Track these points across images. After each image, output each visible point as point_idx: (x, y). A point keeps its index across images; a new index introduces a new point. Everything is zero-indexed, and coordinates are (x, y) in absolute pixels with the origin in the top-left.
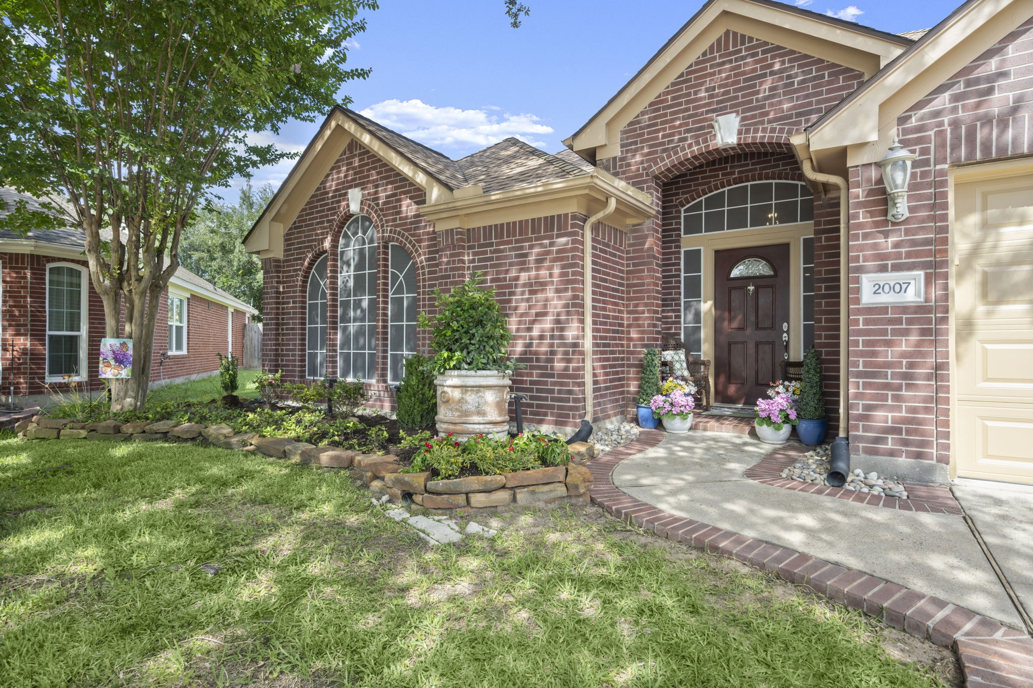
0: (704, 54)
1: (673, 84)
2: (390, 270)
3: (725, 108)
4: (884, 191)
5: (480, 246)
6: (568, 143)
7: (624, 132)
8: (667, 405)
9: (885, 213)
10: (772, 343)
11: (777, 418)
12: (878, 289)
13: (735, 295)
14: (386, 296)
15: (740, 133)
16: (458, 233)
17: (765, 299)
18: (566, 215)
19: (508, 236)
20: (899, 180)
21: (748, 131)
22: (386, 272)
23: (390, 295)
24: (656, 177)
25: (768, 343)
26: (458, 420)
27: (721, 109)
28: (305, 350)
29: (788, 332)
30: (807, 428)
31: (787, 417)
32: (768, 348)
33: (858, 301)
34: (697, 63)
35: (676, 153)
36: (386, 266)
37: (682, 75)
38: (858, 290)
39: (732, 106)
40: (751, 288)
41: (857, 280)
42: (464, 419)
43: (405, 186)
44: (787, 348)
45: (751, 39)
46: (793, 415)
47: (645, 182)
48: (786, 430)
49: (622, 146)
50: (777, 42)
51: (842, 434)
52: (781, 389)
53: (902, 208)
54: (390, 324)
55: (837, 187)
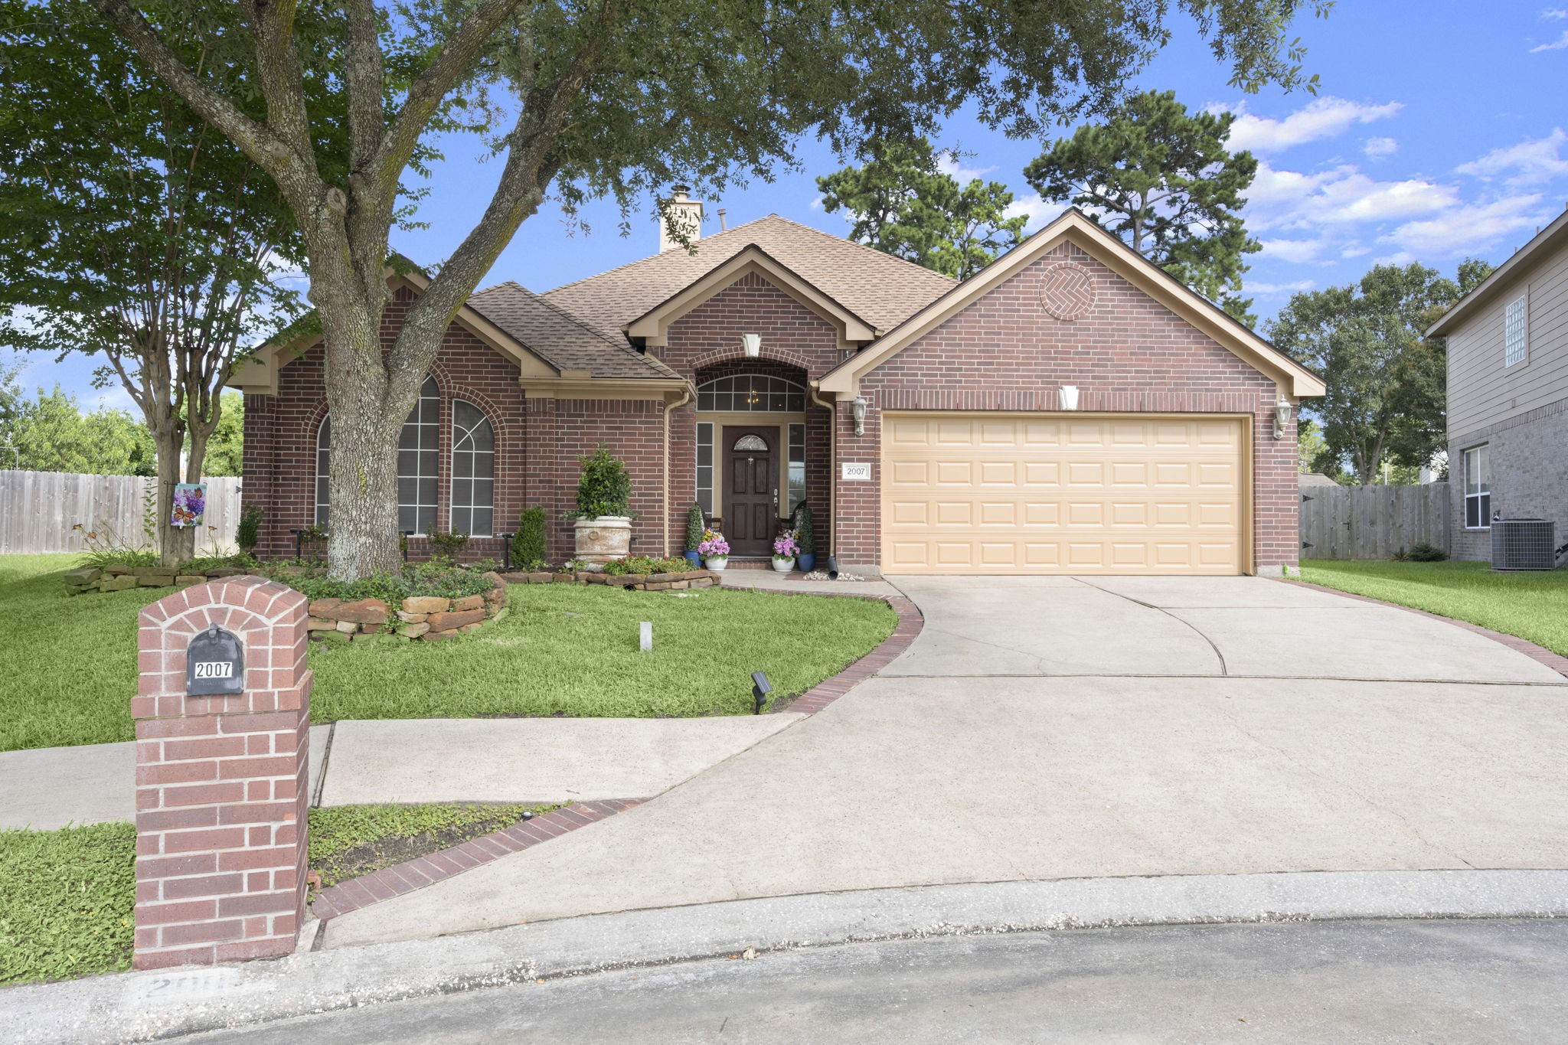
0: (736, 284)
1: (712, 300)
2: (453, 425)
3: (751, 328)
4: (853, 418)
5: (570, 415)
6: (625, 329)
7: (670, 327)
8: (713, 548)
9: (854, 430)
10: (767, 505)
11: (788, 553)
12: (850, 471)
13: (738, 464)
14: (449, 451)
15: (761, 349)
16: (550, 403)
17: (761, 468)
18: (654, 402)
19: (599, 410)
20: (861, 415)
21: (766, 350)
22: (450, 427)
23: (453, 449)
24: (697, 370)
25: (763, 505)
26: (605, 552)
27: (748, 329)
28: (313, 504)
29: (778, 496)
30: (805, 559)
31: (794, 552)
32: (763, 509)
33: (840, 477)
34: (730, 289)
35: (714, 354)
36: (450, 421)
37: (718, 295)
38: (841, 471)
39: (755, 329)
40: (751, 460)
41: (840, 466)
42: (610, 552)
43: (480, 348)
44: (777, 509)
45: (768, 284)
46: (798, 551)
47: (688, 372)
48: (793, 561)
49: (669, 339)
50: (785, 292)
51: (832, 555)
52: (787, 535)
53: (862, 430)
54: (452, 478)
55: (828, 411)
